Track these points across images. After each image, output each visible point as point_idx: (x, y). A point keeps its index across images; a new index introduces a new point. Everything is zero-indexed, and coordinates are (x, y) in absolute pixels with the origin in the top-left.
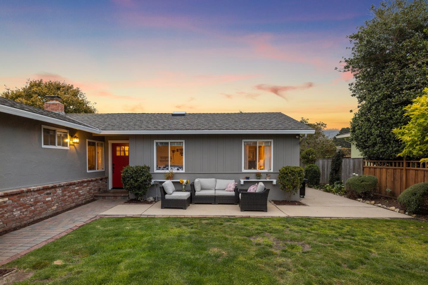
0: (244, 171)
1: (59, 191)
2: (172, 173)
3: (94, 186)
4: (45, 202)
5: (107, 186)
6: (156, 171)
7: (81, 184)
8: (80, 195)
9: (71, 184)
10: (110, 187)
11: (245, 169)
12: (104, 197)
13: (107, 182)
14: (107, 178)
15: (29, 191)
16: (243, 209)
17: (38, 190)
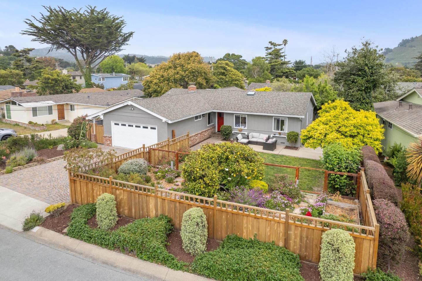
0: (273, 131)
1: (199, 135)
2: (241, 129)
3: (210, 131)
4: (196, 139)
5: (215, 130)
6: (235, 127)
7: (205, 131)
8: (205, 136)
9: (202, 132)
10: (217, 131)
11: (274, 130)
12: (214, 136)
13: (215, 129)
14: (215, 127)
15: (192, 136)
16: (264, 149)
17: (194, 136)
